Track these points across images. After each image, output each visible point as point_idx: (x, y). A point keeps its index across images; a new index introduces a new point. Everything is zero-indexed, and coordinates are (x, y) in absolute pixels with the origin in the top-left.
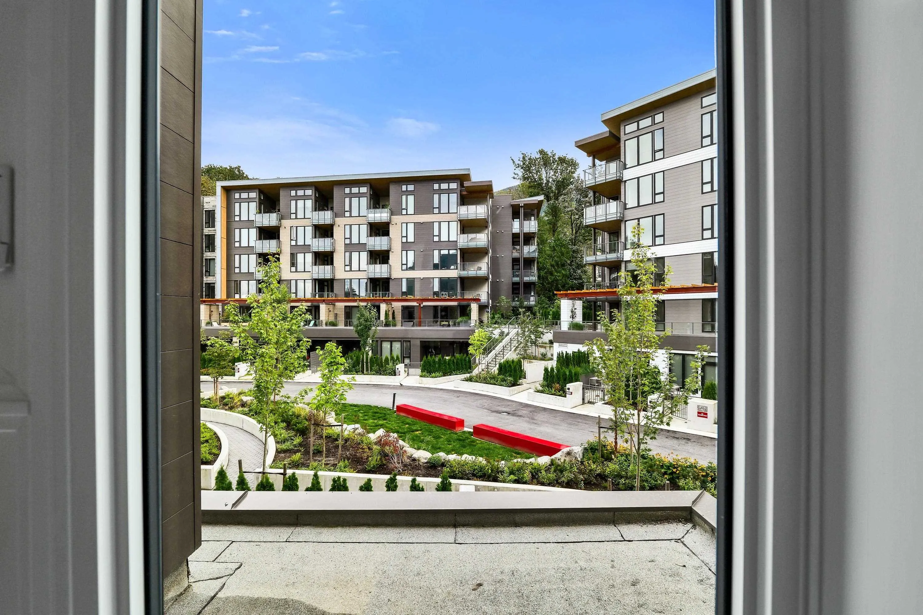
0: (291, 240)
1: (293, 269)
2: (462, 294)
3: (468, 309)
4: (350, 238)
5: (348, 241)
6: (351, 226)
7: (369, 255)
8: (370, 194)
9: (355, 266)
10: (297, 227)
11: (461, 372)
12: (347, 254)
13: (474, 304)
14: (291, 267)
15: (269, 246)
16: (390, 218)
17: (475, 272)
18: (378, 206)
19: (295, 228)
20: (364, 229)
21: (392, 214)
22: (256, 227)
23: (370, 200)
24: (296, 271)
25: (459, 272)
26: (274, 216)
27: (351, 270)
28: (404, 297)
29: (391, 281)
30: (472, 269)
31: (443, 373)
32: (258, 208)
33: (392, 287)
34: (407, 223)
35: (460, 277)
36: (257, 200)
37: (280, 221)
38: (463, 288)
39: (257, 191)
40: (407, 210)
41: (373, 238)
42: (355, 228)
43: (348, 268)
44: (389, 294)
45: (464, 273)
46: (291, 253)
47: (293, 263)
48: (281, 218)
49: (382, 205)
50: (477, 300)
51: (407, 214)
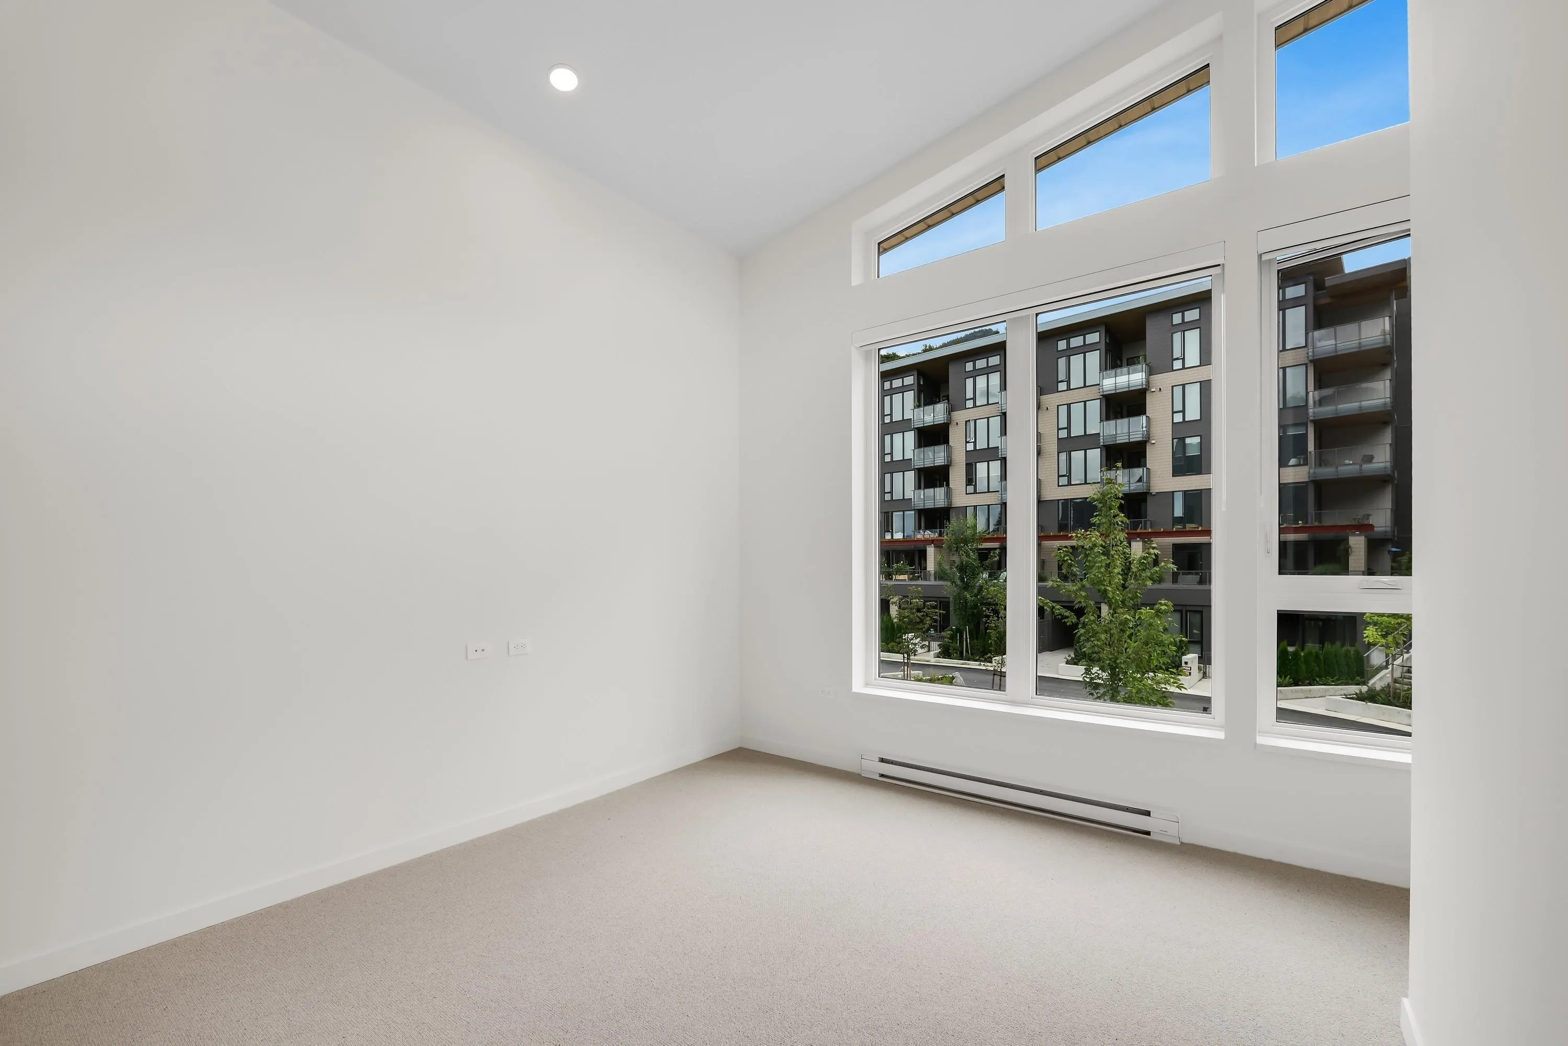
0: (967, 442)
1: (970, 489)
2: (1319, 518)
3: (1342, 547)
4: (1068, 428)
5: (1063, 434)
6: (1069, 406)
7: (1104, 453)
8: (1106, 342)
9: (1077, 477)
10: (975, 421)
11: (1338, 679)
12: (1063, 456)
13: (1357, 538)
14: (967, 485)
15: (935, 456)
16: (1148, 382)
17: (1357, 467)
18: (1119, 363)
19: (972, 424)
20: (1095, 407)
21: (1151, 372)
22: (914, 429)
23: (1106, 353)
24: (975, 492)
25: (1312, 471)
26: (940, 407)
27: (1069, 484)
28: (1179, 527)
29: (1149, 498)
30: (1347, 462)
31: (1294, 679)
32: (916, 399)
33: (1152, 509)
34: (1184, 386)
35: (1312, 481)
36: (916, 387)
37: (949, 414)
38: (1320, 505)
39: (916, 373)
40: (1183, 359)
41: (1112, 422)
42: (1077, 409)
43: (1064, 481)
44: (1145, 522)
45: (1327, 472)
46: (967, 464)
47: (971, 479)
48: (951, 410)
49: (1128, 359)
50: (1364, 528)
51: (1184, 368)
